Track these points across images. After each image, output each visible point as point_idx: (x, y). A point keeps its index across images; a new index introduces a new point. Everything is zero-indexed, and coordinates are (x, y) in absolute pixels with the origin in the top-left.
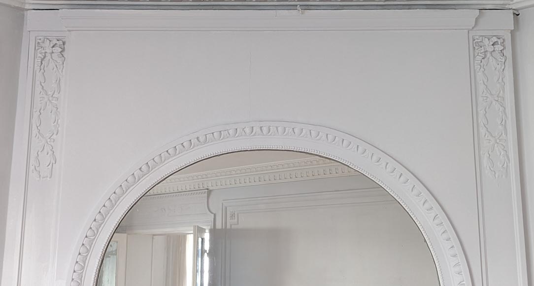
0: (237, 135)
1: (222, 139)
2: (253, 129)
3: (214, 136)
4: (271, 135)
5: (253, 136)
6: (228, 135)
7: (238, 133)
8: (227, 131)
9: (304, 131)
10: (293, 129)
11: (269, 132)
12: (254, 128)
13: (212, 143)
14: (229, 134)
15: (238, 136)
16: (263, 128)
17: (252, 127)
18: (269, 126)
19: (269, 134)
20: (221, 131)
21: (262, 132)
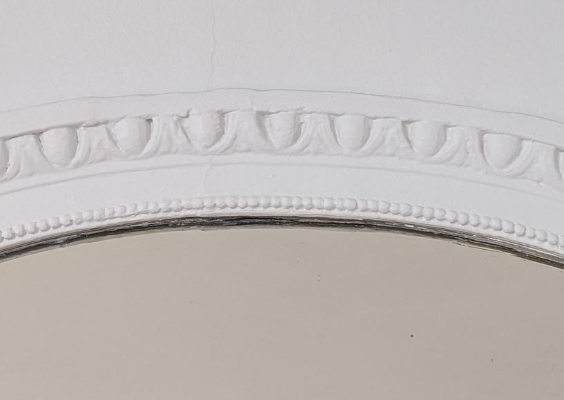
0: (149, 146)
1: (77, 166)
2: (222, 124)
3: (40, 148)
4: (299, 152)
5: (224, 152)
6: (108, 145)
7: (154, 134)
8: (102, 128)
9: (453, 136)
10: (404, 123)
11: (295, 139)
12: (229, 118)
13: (32, 181)
14: (115, 143)
15: (154, 153)
16: (267, 120)
17: (222, 114)
18: (298, 113)
19: (297, 146)
20: (74, 127)
21: (264, 133)
